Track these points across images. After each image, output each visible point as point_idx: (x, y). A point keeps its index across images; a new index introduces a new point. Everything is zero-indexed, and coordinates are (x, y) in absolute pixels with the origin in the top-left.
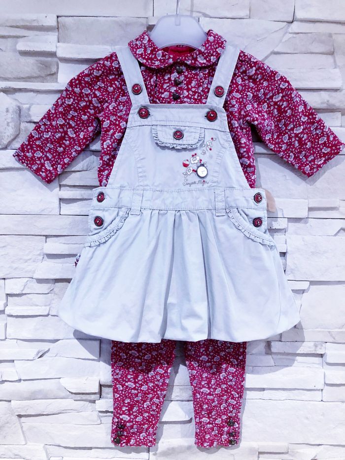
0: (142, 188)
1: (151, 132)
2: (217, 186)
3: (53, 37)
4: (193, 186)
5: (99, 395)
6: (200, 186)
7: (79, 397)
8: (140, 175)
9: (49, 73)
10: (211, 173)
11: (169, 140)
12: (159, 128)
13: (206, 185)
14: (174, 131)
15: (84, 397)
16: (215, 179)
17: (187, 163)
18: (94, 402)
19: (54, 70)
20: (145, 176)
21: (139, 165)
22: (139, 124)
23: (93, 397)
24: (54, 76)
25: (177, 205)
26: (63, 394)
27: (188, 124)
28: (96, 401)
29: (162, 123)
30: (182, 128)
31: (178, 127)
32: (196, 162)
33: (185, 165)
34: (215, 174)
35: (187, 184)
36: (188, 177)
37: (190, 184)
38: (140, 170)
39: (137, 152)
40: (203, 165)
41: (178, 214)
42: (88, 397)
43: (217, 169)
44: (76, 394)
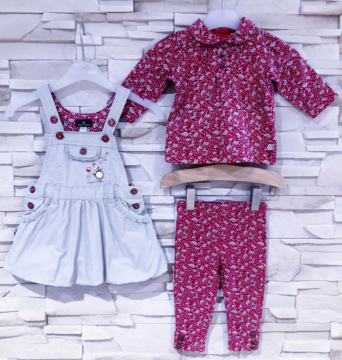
0: (59, 185)
1: (65, 148)
2: (109, 184)
3: (6, 75)
4: (94, 184)
5: (45, 323)
6: (98, 183)
7: (31, 324)
8: (58, 176)
9: (4, 99)
10: (105, 175)
11: (77, 154)
12: (70, 146)
13: (102, 183)
14: (80, 148)
15: (35, 324)
16: (108, 179)
17: (90, 169)
18: (42, 327)
19: (8, 97)
20: (61, 178)
21: (57, 170)
22: (56, 143)
23: (41, 324)
24: (8, 101)
25: (83, 196)
26: (20, 323)
27: (89, 144)
28: (44, 327)
29: (73, 143)
30: (86, 147)
31: (83, 146)
32: (95, 168)
33: (88, 171)
34: (108, 176)
35: (90, 183)
36: (90, 179)
37: (92, 183)
38: (58, 173)
39: (56, 161)
40: (100, 171)
41: (83, 203)
42: (38, 324)
43: (109, 173)
44: (29, 322)
